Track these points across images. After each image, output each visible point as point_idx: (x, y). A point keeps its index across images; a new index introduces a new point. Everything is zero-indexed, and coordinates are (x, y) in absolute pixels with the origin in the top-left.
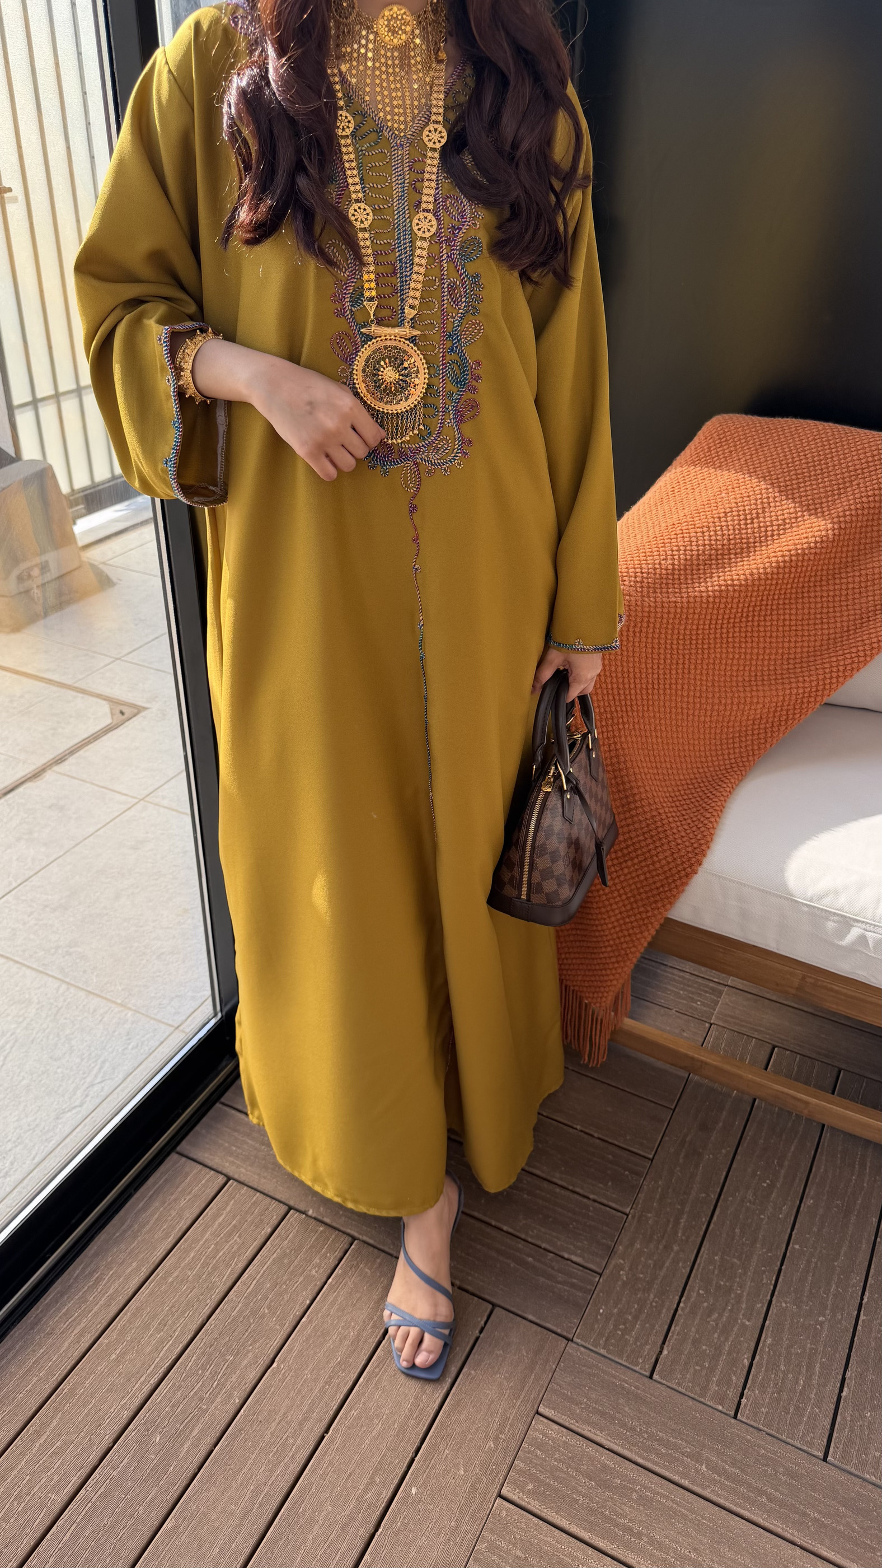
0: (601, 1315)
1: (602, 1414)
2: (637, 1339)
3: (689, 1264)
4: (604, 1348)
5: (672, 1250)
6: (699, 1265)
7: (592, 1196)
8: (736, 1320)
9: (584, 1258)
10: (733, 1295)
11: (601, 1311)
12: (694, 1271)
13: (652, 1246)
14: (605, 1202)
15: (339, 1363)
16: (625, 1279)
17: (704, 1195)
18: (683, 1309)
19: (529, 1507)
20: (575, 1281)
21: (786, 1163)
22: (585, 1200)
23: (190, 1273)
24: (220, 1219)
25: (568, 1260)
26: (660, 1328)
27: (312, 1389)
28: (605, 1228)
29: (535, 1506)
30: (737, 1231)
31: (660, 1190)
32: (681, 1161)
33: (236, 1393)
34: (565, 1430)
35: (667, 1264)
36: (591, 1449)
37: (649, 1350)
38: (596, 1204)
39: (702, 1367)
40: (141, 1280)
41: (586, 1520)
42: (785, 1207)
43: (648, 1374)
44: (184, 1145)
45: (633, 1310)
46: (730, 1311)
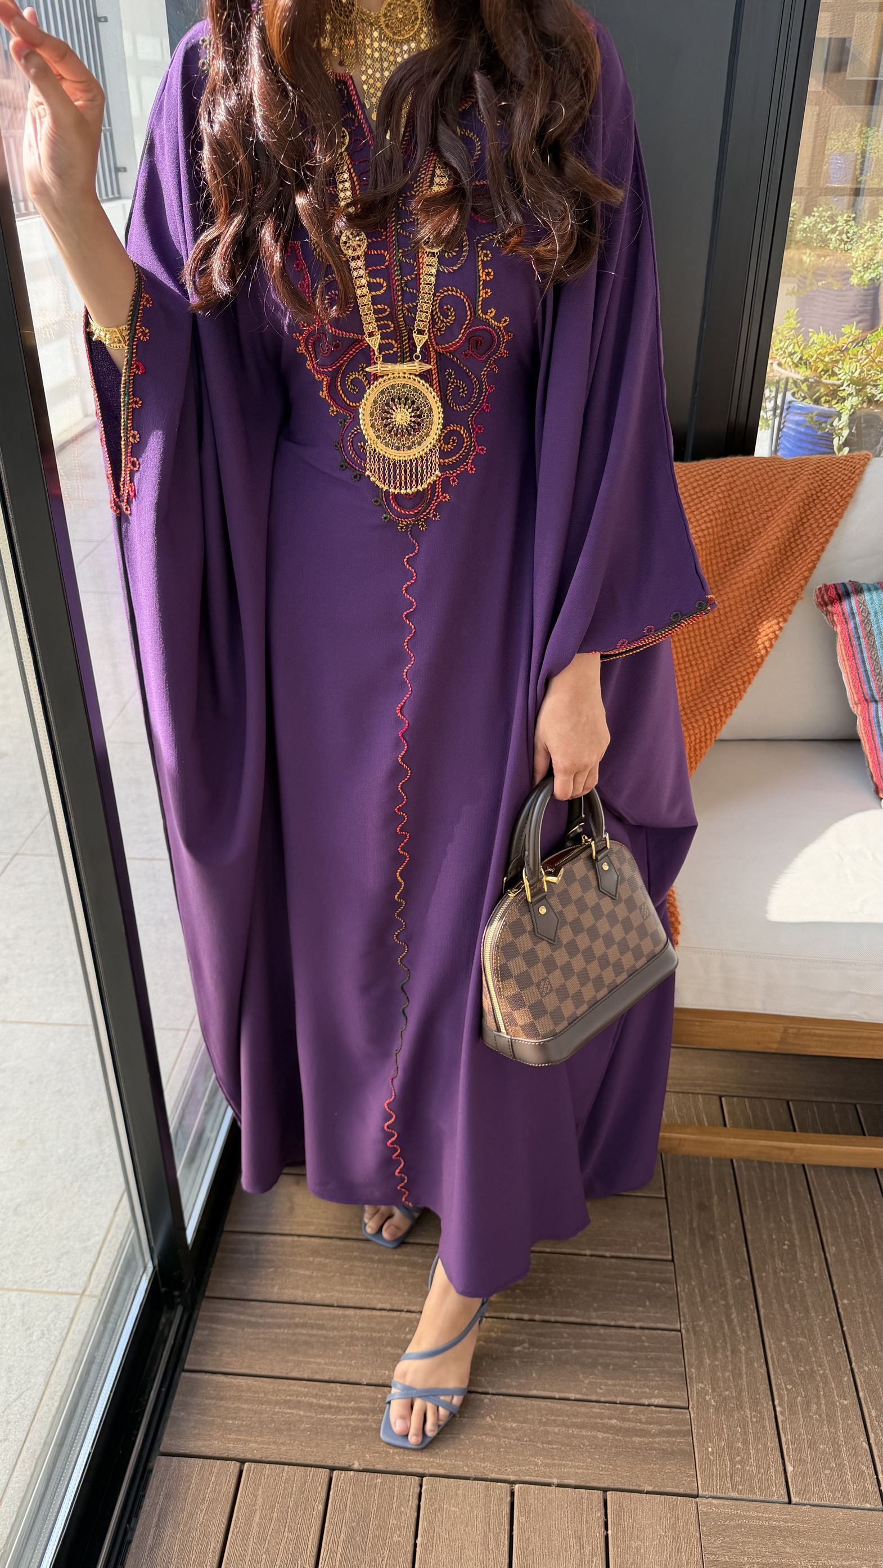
0: (712, 1453)
2: (758, 1466)
3: (762, 1362)
4: (733, 1491)
5: (740, 1352)
7: (637, 1324)
8: (834, 1404)
9: (664, 1397)
10: (818, 1378)
11: (710, 1449)
12: (769, 1364)
13: (720, 1356)
14: (653, 1325)
16: (714, 1403)
17: (738, 1281)
18: (782, 1413)
20: (667, 1427)
21: (792, 1217)
22: (633, 1331)
25: (649, 1405)
26: (772, 1444)
28: (668, 1355)
30: (787, 1306)
31: (697, 1291)
32: (700, 1251)
35: (743, 1369)
37: (774, 1474)
38: (647, 1331)
39: (831, 1468)
42: (815, 1265)
43: (786, 1500)
44: (167, 1443)
45: (738, 1435)
46: (825, 1395)
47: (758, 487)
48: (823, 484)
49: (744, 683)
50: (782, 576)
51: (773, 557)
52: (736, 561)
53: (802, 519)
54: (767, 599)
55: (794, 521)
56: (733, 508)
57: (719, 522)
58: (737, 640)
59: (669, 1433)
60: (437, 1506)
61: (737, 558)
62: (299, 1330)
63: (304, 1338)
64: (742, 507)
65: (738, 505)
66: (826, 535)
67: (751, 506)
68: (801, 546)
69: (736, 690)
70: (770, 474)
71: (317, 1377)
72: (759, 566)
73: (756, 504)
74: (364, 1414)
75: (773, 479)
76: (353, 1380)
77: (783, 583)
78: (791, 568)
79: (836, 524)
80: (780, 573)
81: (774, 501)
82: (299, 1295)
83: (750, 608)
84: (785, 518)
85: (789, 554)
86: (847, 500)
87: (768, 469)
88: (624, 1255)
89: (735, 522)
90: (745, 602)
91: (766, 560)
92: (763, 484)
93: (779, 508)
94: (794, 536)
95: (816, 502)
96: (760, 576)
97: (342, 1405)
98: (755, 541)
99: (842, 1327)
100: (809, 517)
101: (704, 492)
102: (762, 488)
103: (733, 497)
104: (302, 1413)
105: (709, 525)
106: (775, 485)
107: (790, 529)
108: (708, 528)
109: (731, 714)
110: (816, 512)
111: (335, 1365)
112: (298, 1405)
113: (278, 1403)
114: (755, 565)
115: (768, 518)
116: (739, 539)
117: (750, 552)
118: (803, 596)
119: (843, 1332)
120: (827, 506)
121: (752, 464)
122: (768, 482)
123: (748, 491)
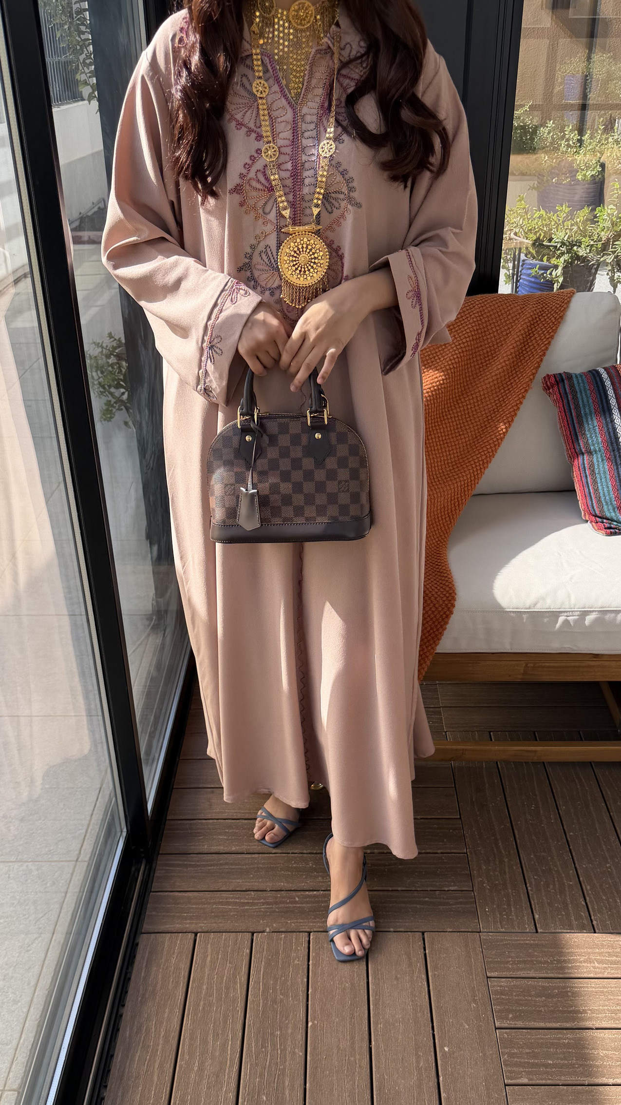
0: (488, 911)
1: (524, 962)
2: (517, 917)
3: (519, 865)
4: (502, 928)
5: (505, 862)
6: (525, 863)
7: (439, 851)
8: (564, 884)
9: (457, 886)
10: (554, 872)
11: (487, 909)
12: (524, 868)
13: (492, 864)
14: (449, 851)
15: (351, 1004)
16: (489, 887)
17: (503, 826)
18: (532, 889)
19: (517, 1026)
20: (461, 900)
21: (537, 793)
22: (437, 855)
23: (211, 998)
24: (209, 959)
25: (448, 891)
27: (344, 1026)
28: (459, 865)
29: (520, 1024)
30: (534, 838)
31: (476, 832)
32: (478, 813)
33: (296, 1050)
34: (510, 979)
35: (507, 870)
36: (530, 982)
37: (527, 918)
38: (445, 854)
39: (562, 915)
40: (180, 1017)
41: (552, 1018)
42: (552, 816)
43: (535, 931)
44: (146, 927)
45: (504, 902)
46: (558, 881)
47: (500, 313)
48: (543, 311)
49: (495, 445)
50: (518, 373)
51: (512, 360)
52: (487, 364)
53: (530, 334)
54: (509, 389)
55: (524, 336)
56: (484, 328)
57: (475, 337)
58: (489, 418)
59: (461, 903)
60: (320, 945)
61: (488, 362)
62: (224, 867)
63: (227, 870)
64: (489, 327)
65: (487, 326)
66: (546, 344)
67: (495, 327)
68: (529, 353)
69: (490, 450)
70: (508, 304)
71: (238, 889)
72: (502, 367)
73: (499, 326)
74: (269, 905)
75: (509, 308)
76: (261, 889)
77: (518, 378)
78: (523, 368)
79: (552, 337)
80: (517, 372)
81: (511, 323)
82: (221, 848)
83: (498, 396)
84: (519, 334)
85: (522, 358)
86: (559, 320)
87: (506, 302)
88: (429, 817)
89: (485, 338)
90: (494, 392)
91: (507, 362)
92: (503, 312)
93: (514, 327)
94: (525, 346)
95: (539, 322)
96: (503, 374)
97: (256, 901)
98: (499, 350)
99: (569, 846)
100: (534, 333)
101: (464, 318)
102: (502, 314)
103: (483, 321)
104: (230, 907)
105: (468, 339)
106: (511, 312)
107: (522, 341)
108: (467, 341)
109: (487, 467)
110: (539, 329)
111: (249, 882)
112: (228, 903)
113: (214, 903)
114: (499, 367)
115: (507, 334)
116: (488, 349)
117: (496, 358)
118: (532, 386)
119: (570, 850)
120: (546, 325)
121: (495, 299)
122: (506, 310)
123: (493, 317)
